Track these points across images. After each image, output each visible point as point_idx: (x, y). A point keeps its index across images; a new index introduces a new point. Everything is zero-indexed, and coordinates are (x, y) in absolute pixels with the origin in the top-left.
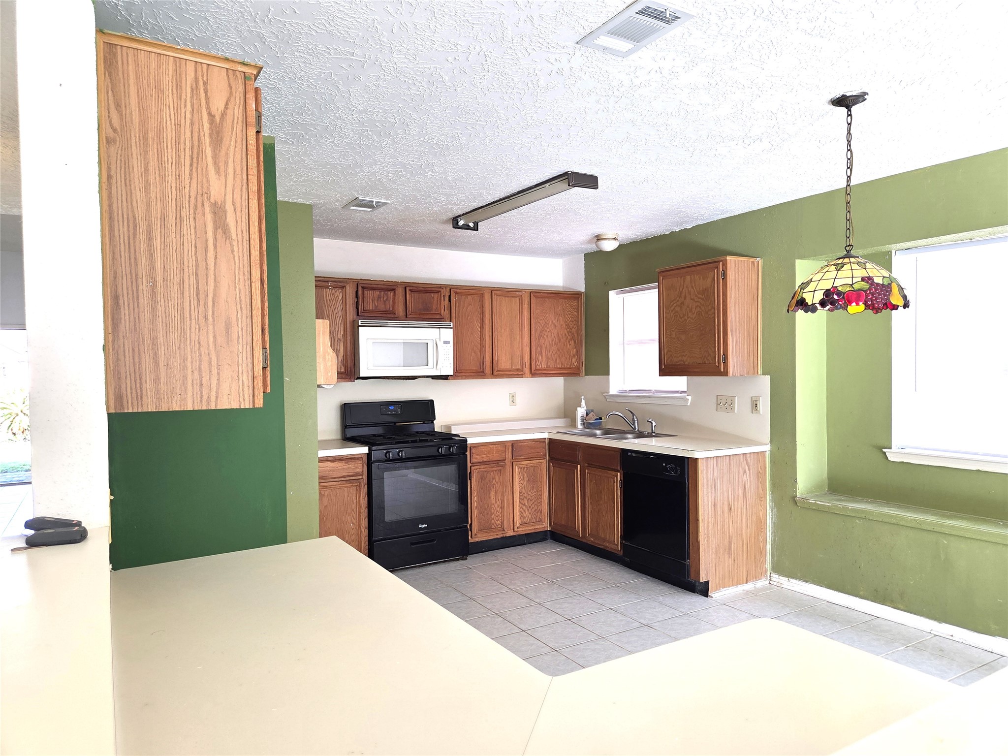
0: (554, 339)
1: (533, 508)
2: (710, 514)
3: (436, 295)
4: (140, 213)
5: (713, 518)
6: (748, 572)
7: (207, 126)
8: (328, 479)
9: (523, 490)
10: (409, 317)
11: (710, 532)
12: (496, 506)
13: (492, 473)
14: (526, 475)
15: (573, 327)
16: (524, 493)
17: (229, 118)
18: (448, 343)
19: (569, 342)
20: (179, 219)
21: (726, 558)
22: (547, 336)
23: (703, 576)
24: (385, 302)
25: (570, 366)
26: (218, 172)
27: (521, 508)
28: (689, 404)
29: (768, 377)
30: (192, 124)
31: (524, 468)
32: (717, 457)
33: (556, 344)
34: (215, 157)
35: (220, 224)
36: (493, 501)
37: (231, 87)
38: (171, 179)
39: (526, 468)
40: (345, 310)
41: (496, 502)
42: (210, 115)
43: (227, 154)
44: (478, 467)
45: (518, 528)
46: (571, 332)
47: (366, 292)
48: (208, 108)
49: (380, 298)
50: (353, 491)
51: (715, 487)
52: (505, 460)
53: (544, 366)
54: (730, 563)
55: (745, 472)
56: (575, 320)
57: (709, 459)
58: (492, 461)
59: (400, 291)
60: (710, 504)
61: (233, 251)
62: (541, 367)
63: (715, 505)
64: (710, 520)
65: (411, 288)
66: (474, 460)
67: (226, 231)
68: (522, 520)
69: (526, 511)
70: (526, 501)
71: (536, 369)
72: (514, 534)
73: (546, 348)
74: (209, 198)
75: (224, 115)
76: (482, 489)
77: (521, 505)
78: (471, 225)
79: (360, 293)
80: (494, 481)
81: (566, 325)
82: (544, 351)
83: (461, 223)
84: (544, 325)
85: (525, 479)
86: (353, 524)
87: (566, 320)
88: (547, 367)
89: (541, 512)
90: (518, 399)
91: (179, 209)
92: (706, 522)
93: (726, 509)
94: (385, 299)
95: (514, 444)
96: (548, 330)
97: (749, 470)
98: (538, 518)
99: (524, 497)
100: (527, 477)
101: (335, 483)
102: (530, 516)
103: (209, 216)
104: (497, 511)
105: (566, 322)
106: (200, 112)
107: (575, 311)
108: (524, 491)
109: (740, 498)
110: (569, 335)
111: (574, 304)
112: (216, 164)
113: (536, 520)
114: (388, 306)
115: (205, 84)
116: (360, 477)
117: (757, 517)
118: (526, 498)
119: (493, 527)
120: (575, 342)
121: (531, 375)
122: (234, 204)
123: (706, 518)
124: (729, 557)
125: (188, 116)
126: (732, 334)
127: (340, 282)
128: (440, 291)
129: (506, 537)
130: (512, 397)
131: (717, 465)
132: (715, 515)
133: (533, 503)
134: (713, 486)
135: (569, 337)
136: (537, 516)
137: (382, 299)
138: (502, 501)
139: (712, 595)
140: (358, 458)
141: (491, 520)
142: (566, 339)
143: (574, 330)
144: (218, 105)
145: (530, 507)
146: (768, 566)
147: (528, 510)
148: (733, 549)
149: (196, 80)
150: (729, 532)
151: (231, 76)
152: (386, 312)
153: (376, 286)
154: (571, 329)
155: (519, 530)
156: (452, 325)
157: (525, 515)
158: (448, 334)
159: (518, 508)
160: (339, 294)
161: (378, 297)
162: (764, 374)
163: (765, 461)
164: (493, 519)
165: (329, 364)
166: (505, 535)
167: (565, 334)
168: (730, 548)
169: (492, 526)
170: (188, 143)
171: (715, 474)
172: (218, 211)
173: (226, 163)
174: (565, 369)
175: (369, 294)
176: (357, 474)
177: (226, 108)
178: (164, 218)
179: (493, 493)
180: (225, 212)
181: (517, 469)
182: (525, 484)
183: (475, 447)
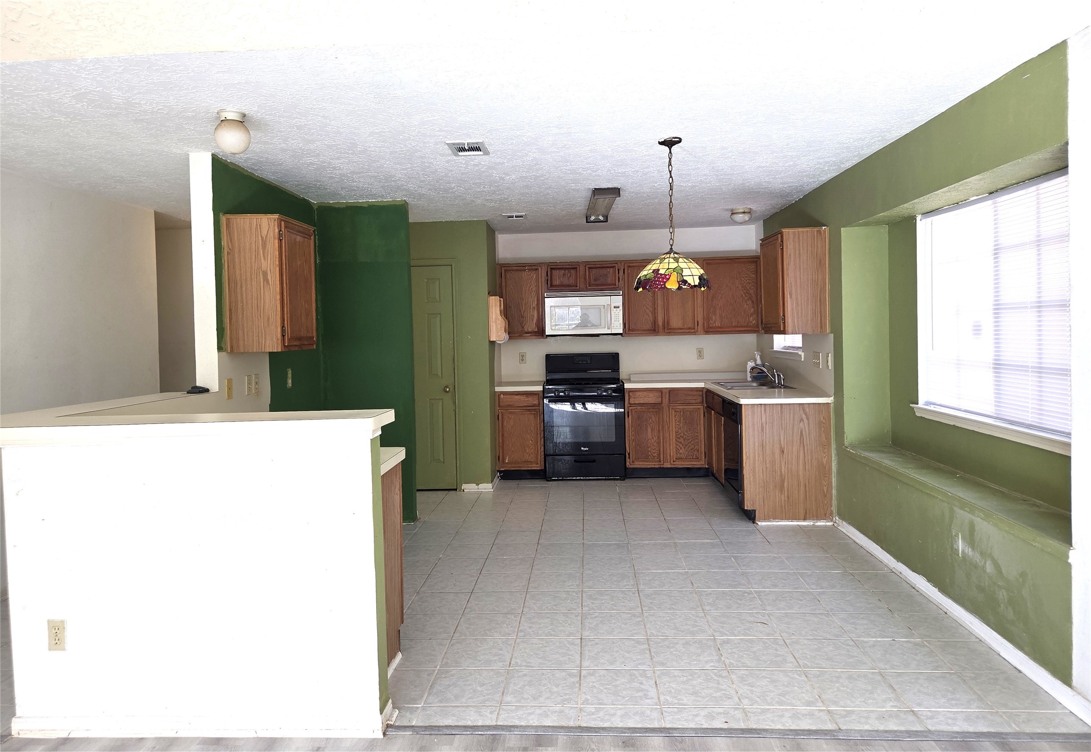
0: (729, 300)
1: (689, 446)
2: (757, 453)
3: (612, 269)
4: (238, 278)
5: (761, 457)
6: (806, 510)
7: (261, 242)
8: (514, 407)
9: (679, 430)
10: (589, 288)
11: (757, 468)
12: (653, 441)
13: (648, 414)
14: (682, 418)
15: (750, 288)
16: (680, 433)
17: (268, 237)
18: (618, 307)
19: (746, 302)
20: (251, 279)
21: (777, 494)
22: (721, 297)
23: (749, 505)
24: (568, 278)
25: (748, 324)
26: (265, 259)
27: (677, 445)
28: (803, 360)
29: (833, 335)
30: (255, 242)
31: (680, 412)
32: (765, 404)
33: (731, 304)
34: (263, 254)
35: (266, 280)
36: (650, 436)
37: (269, 225)
38: (248, 265)
39: (682, 412)
40: (537, 286)
41: (652, 438)
42: (261, 237)
43: (268, 251)
44: (635, 408)
45: (674, 461)
46: (747, 293)
47: (554, 272)
48: (261, 235)
49: (565, 275)
50: (532, 417)
51: (763, 430)
52: (662, 404)
53: (718, 324)
54: (783, 499)
55: (802, 420)
56: (753, 282)
57: (756, 406)
58: (649, 404)
59: (582, 268)
60: (757, 444)
61: (270, 289)
62: (714, 325)
63: (763, 446)
64: (757, 458)
65: (590, 266)
66: (632, 401)
67: (268, 282)
68: (679, 455)
69: (683, 448)
70: (682, 440)
71: (709, 327)
72: (673, 466)
73: (720, 308)
74: (261, 270)
75: (267, 235)
76: (639, 426)
77: (677, 443)
78: (601, 218)
79: (549, 272)
80: (651, 420)
81: (742, 287)
82: (718, 312)
83: (593, 218)
84: (718, 288)
85: (682, 421)
86: (532, 441)
87: (743, 282)
88: (721, 325)
89: (698, 451)
90: (706, 353)
91: (251, 276)
92: (752, 459)
93: (777, 451)
94: (569, 276)
95: (671, 391)
96: (722, 293)
97: (808, 419)
98: (695, 456)
99: (681, 436)
100: (684, 419)
101: (519, 410)
102: (687, 453)
103: (261, 276)
104: (653, 445)
105: (743, 284)
106: (258, 236)
107: (753, 274)
108: (680, 432)
109: (795, 443)
110: (746, 296)
111: (752, 268)
112: (264, 256)
113: (693, 457)
114: (572, 281)
115: (260, 226)
116: (538, 408)
117: (818, 462)
118: (683, 437)
119: (650, 458)
120: (753, 302)
121: (704, 333)
122: (270, 271)
123: (751, 456)
124: (781, 493)
125: (254, 239)
126: (791, 297)
127: (534, 266)
128: (615, 266)
129: (663, 468)
130: (700, 352)
131: (765, 412)
132: (763, 455)
133: (690, 442)
134: (760, 429)
135: (746, 298)
136: (694, 454)
137: (566, 276)
138: (659, 437)
139: (758, 523)
140: (535, 394)
141: (648, 452)
142: (743, 300)
143: (752, 292)
144: (264, 232)
145: (686, 445)
146: (834, 509)
147: (685, 448)
148: (786, 488)
149: (257, 225)
150: (781, 472)
151: (269, 221)
152: (569, 286)
153: (562, 267)
154: (748, 290)
155: (674, 463)
156: (621, 293)
157: (681, 451)
158: (618, 300)
159: (674, 445)
160: (534, 275)
161: (563, 275)
162: (831, 333)
163: (829, 412)
164: (650, 451)
165: (499, 327)
166: (662, 466)
167: (742, 296)
168: (782, 486)
169: (648, 457)
170: (254, 250)
171: (764, 420)
172: (265, 274)
173: (268, 255)
174: (741, 327)
175: (555, 273)
176: (534, 405)
177: (267, 233)
178: (246, 280)
179: (649, 430)
180: (267, 274)
181: (673, 412)
182: (681, 425)
183: (632, 391)
